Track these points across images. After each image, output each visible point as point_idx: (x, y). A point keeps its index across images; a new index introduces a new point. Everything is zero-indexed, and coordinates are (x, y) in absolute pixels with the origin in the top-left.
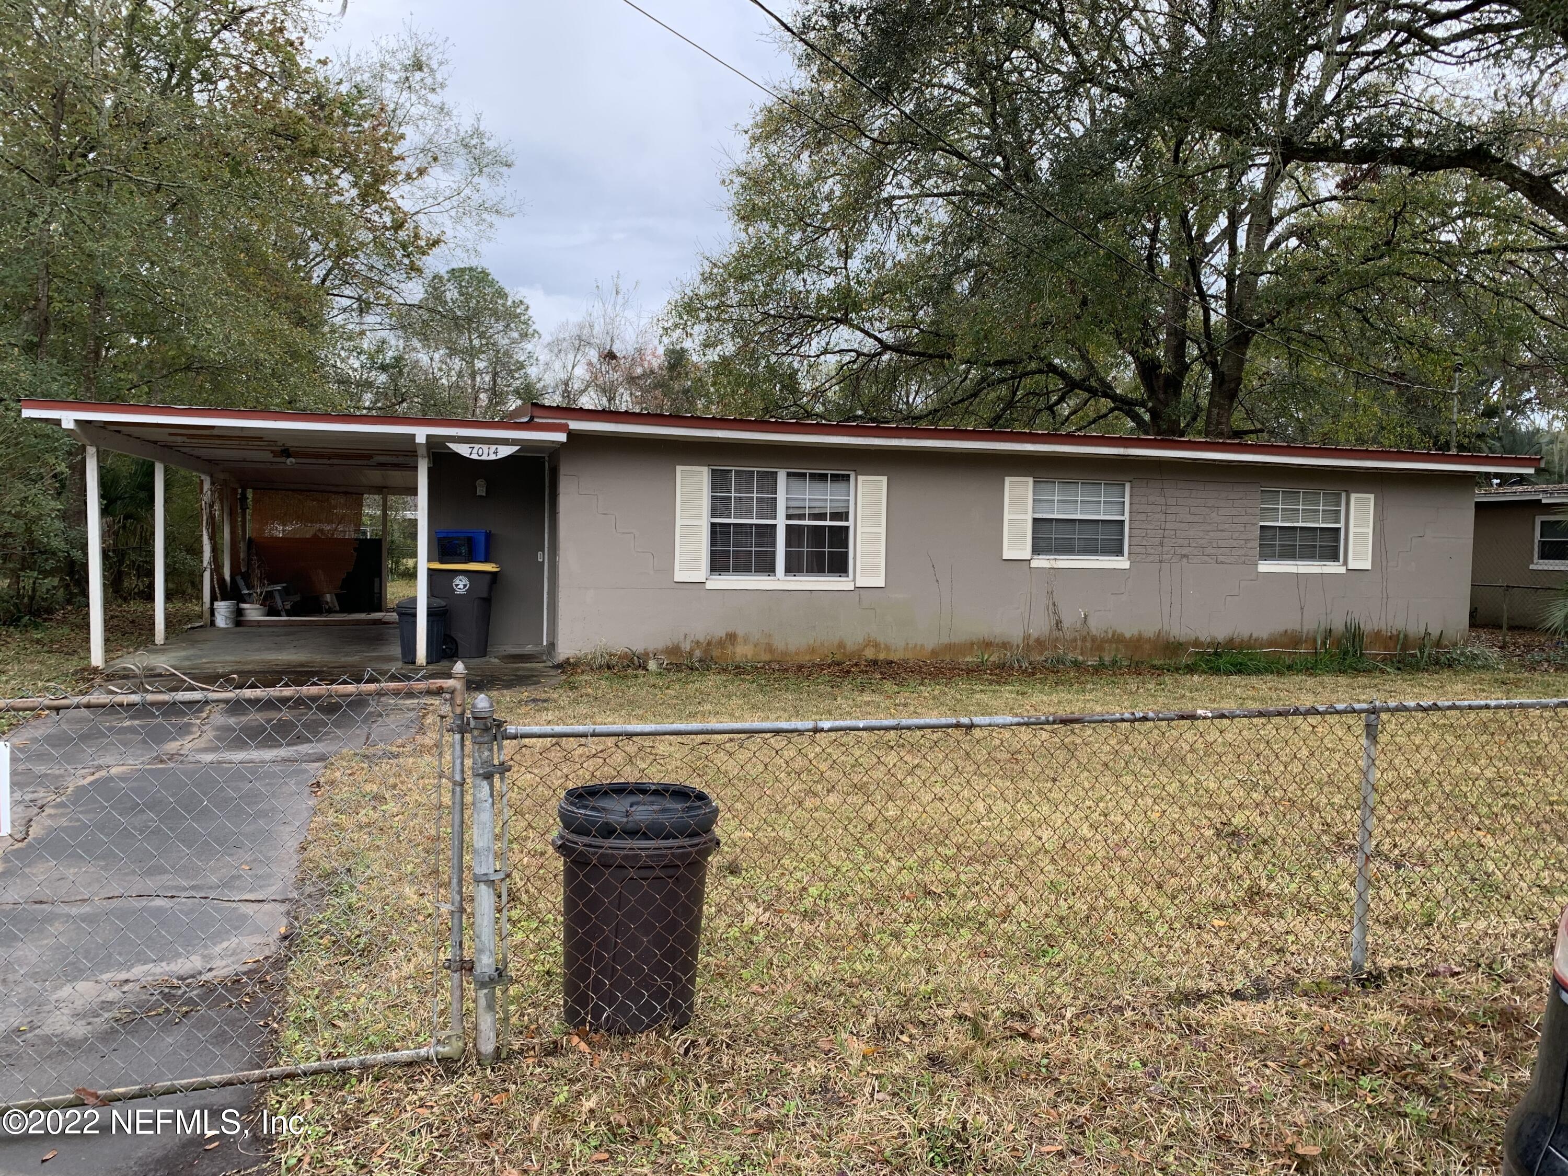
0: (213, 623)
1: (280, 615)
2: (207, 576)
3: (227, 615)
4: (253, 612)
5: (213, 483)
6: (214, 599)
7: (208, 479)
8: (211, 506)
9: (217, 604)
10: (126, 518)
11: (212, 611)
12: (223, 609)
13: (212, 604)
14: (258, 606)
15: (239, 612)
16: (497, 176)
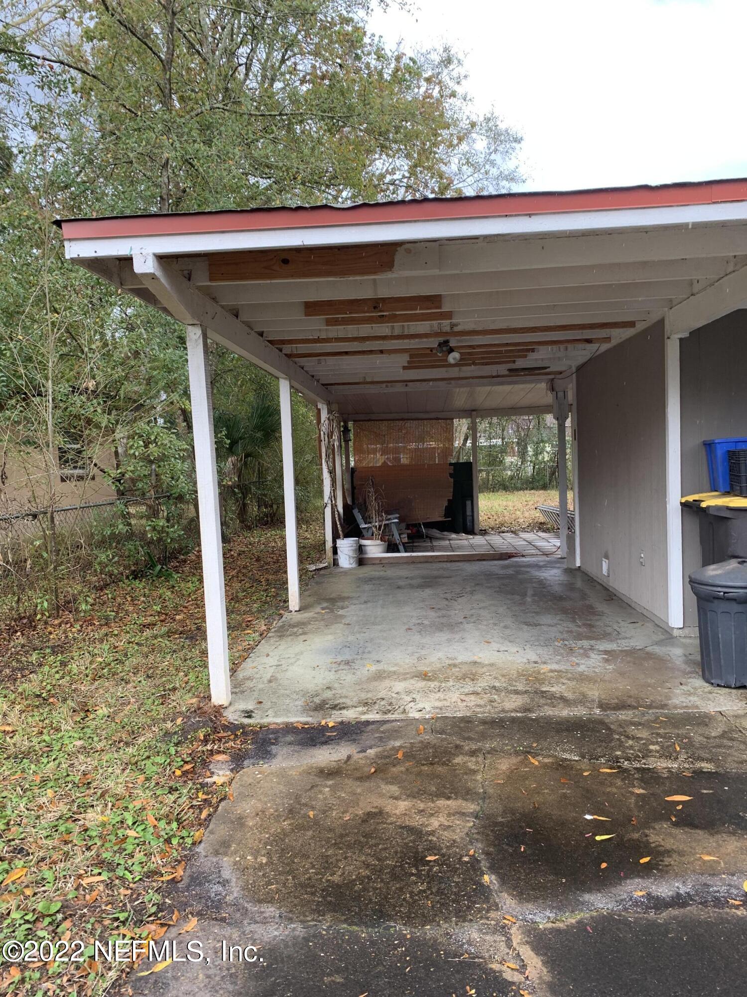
0: (335, 563)
1: (398, 551)
2: (328, 512)
3: (351, 554)
4: (374, 549)
5: (330, 412)
6: (335, 537)
7: (325, 407)
8: (330, 435)
9: (340, 543)
10: (247, 456)
11: (335, 551)
12: (346, 546)
13: (334, 542)
14: (379, 542)
15: (360, 549)
16: (510, 151)
